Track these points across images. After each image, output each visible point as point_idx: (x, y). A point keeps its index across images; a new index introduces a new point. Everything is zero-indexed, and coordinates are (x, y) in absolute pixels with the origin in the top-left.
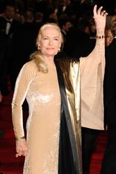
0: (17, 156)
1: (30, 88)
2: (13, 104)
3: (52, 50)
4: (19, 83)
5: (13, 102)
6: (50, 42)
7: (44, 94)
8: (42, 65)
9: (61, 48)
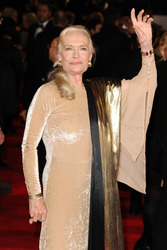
0: (31, 222)
1: (48, 123)
2: (23, 146)
3: (79, 65)
4: (32, 115)
5: (24, 143)
6: (74, 54)
7: (69, 132)
8: (65, 88)
9: (92, 62)
